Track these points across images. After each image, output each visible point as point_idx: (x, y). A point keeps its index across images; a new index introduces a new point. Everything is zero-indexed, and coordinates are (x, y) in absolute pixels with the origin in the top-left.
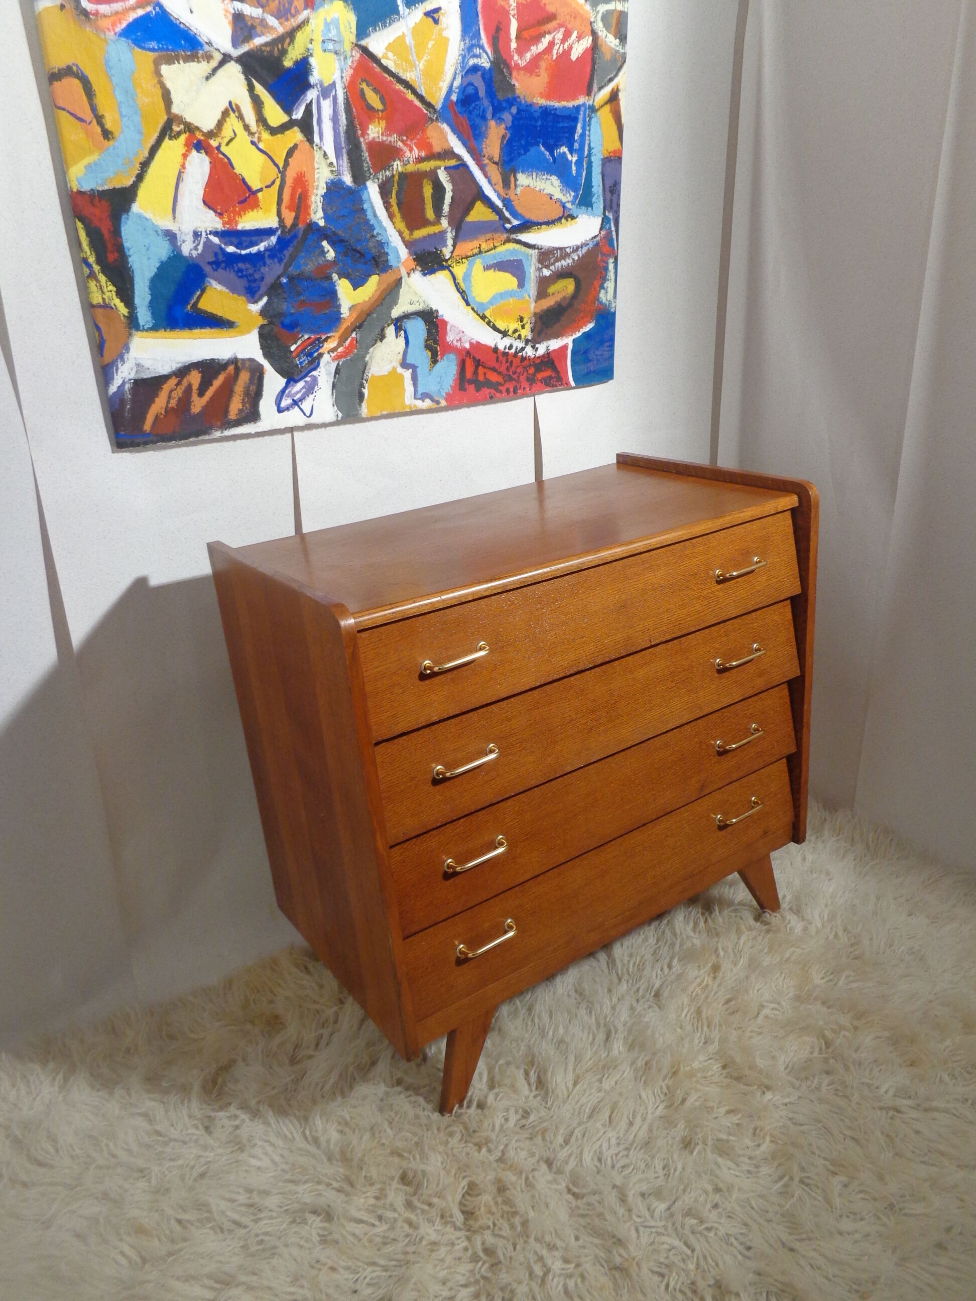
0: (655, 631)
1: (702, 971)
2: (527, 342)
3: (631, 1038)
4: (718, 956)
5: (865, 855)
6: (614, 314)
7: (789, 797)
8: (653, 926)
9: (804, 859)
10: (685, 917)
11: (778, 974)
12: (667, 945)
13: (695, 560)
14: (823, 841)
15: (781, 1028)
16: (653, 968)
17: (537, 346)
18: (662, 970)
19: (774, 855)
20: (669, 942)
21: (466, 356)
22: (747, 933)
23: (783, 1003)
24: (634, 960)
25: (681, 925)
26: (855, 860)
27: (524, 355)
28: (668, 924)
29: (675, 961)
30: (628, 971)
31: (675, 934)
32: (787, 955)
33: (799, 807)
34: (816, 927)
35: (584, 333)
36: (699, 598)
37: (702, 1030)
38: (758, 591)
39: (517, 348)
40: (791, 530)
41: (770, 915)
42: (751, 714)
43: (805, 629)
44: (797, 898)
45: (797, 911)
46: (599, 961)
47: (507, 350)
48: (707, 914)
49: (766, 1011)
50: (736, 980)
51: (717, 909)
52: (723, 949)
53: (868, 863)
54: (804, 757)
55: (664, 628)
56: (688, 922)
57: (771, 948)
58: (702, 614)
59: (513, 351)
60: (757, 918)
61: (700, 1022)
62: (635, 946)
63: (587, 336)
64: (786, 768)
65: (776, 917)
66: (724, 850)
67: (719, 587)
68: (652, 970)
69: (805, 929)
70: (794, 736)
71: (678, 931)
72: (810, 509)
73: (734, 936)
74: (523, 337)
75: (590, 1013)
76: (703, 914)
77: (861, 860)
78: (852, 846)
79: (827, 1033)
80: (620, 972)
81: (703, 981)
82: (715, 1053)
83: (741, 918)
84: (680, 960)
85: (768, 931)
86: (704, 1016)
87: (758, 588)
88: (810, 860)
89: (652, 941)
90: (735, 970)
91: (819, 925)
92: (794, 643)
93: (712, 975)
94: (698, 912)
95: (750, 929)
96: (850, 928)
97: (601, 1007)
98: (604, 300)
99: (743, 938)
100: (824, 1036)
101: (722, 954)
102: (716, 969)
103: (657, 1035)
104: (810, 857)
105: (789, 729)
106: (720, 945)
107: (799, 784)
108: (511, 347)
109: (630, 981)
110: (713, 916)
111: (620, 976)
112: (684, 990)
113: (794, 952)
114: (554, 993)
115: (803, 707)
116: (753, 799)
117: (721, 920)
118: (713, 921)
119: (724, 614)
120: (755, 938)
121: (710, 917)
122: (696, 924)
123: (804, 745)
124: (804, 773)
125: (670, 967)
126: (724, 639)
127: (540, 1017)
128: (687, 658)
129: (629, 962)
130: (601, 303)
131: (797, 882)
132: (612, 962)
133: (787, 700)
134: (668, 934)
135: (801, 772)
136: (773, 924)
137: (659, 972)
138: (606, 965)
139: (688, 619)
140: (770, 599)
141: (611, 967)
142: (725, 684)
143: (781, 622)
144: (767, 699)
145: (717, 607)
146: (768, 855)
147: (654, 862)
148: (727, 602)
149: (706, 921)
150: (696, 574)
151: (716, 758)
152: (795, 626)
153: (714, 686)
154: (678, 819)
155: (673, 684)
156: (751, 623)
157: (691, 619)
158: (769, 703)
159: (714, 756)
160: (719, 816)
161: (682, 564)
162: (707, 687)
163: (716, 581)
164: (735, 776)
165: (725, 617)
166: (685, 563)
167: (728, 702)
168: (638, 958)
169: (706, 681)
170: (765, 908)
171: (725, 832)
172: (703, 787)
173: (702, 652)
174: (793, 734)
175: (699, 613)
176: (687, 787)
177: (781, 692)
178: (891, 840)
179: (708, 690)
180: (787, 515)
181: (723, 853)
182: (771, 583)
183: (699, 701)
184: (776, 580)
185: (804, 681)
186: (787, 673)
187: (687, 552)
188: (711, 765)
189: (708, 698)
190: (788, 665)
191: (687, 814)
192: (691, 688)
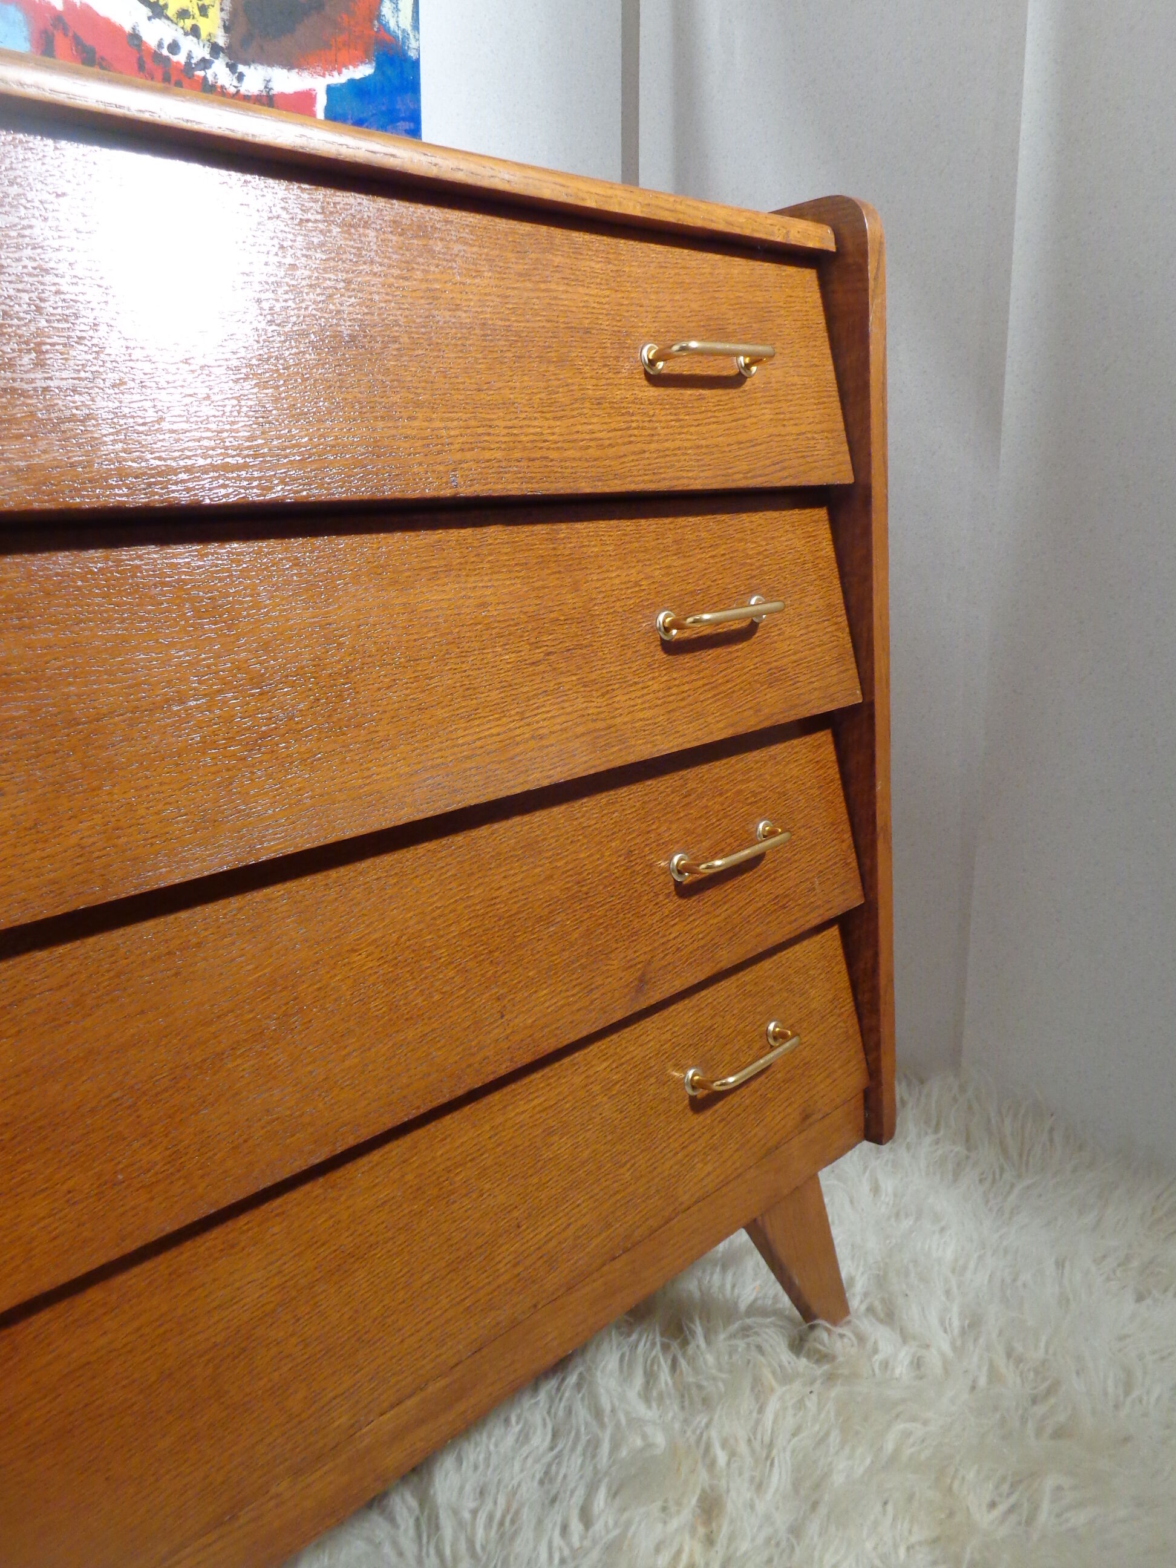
0: (469, 455)
1: (675, 1523)
2: (215, 49)
4: (712, 1465)
5: (1002, 1170)
6: (416, 64)
7: (852, 1025)
8: (542, 1396)
9: (876, 1190)
10: (621, 1360)
11: (878, 1507)
12: (579, 1449)
13: (581, 290)
14: (908, 1148)
17: (241, 68)
18: (565, 1529)
19: (825, 1175)
20: (584, 1438)
21: (55, 26)
22: (780, 1390)
24: (489, 1506)
25: (613, 1383)
26: (981, 1181)
27: (210, 79)
28: (579, 1386)
29: (601, 1500)
30: (471, 1543)
31: (597, 1413)
32: (889, 1446)
33: (878, 1045)
34: (943, 1355)
35: (352, 81)
36: (599, 402)
38: (753, 443)
39: (190, 56)
40: (821, 320)
41: (829, 1333)
42: (754, 794)
43: (867, 578)
44: (881, 1280)
45: (889, 1316)
46: (392, 1520)
47: (165, 52)
48: (675, 1346)
50: (768, 1540)
51: (699, 1330)
52: (724, 1445)
53: (1012, 1186)
54: (882, 914)
55: (499, 455)
57: (844, 1429)
58: (611, 452)
59: (180, 58)
60: (798, 1345)
62: (494, 1460)
63: (357, 88)
64: (840, 952)
65: (842, 1336)
66: (709, 1168)
67: (653, 392)
68: (537, 1539)
69: (918, 1363)
70: (854, 864)
71: (606, 1403)
72: (864, 254)
73: (747, 1403)
74: (204, 34)
76: (665, 1348)
77: (994, 1181)
78: (968, 1149)
80: (448, 1552)
83: (759, 1348)
84: (613, 1496)
85: (830, 1378)
87: (753, 434)
88: (890, 1190)
89: (540, 1440)
90: (761, 1507)
91: (946, 1347)
92: (843, 620)
93: (701, 1530)
94: (653, 1344)
95: (786, 1377)
96: (1019, 1348)
98: (392, 25)
99: (773, 1406)
101: (722, 1457)
104: (888, 1185)
105: (844, 846)
106: (714, 1433)
107: (875, 989)
108: (174, 47)
110: (691, 1349)
111: (449, 1562)
113: (907, 1434)
115: (873, 786)
116: (771, 1027)
117: (710, 1359)
118: (692, 1361)
119: (671, 473)
120: (800, 1403)
121: (684, 1354)
122: (650, 1377)
123: (881, 887)
124: (883, 958)
125: (586, 1517)
126: (677, 562)
128: (575, 587)
129: (474, 1513)
130: (384, 27)
131: (872, 1243)
132: (428, 1521)
133: (834, 772)
134: (582, 1413)
135: (876, 955)
136: (841, 1359)
137: (557, 1540)
138: (412, 1532)
139: (570, 453)
140: (785, 473)
141: (425, 1540)
142: (686, 687)
143: (809, 557)
144: (788, 763)
145: (653, 446)
146: (814, 1178)
147: (515, 1214)
148: (678, 443)
149: (674, 1366)
150: (587, 331)
151: (676, 902)
152: (843, 576)
153: (656, 687)
154: (578, 1080)
155: (538, 654)
156: (740, 540)
157: (578, 455)
158: (795, 772)
159: (668, 895)
160: (690, 1073)
161: (543, 286)
162: (636, 683)
163: (646, 373)
164: (726, 958)
165: (675, 483)
166: (553, 286)
167: (698, 739)
168: (502, 1501)
169: (635, 667)
170: (815, 1317)
171: (709, 1113)
172: (642, 982)
173: (617, 581)
174: (852, 859)
175: (601, 447)
176: (599, 980)
177: (819, 746)
178: (1051, 1130)
179: (639, 694)
180: (808, 277)
181: (709, 1174)
182: (783, 431)
183: (618, 720)
184: (795, 430)
185: (872, 717)
186: (832, 690)
187: (557, 260)
188: (662, 920)
189: (641, 715)
190: (834, 672)
191: (605, 1064)
192: (593, 676)
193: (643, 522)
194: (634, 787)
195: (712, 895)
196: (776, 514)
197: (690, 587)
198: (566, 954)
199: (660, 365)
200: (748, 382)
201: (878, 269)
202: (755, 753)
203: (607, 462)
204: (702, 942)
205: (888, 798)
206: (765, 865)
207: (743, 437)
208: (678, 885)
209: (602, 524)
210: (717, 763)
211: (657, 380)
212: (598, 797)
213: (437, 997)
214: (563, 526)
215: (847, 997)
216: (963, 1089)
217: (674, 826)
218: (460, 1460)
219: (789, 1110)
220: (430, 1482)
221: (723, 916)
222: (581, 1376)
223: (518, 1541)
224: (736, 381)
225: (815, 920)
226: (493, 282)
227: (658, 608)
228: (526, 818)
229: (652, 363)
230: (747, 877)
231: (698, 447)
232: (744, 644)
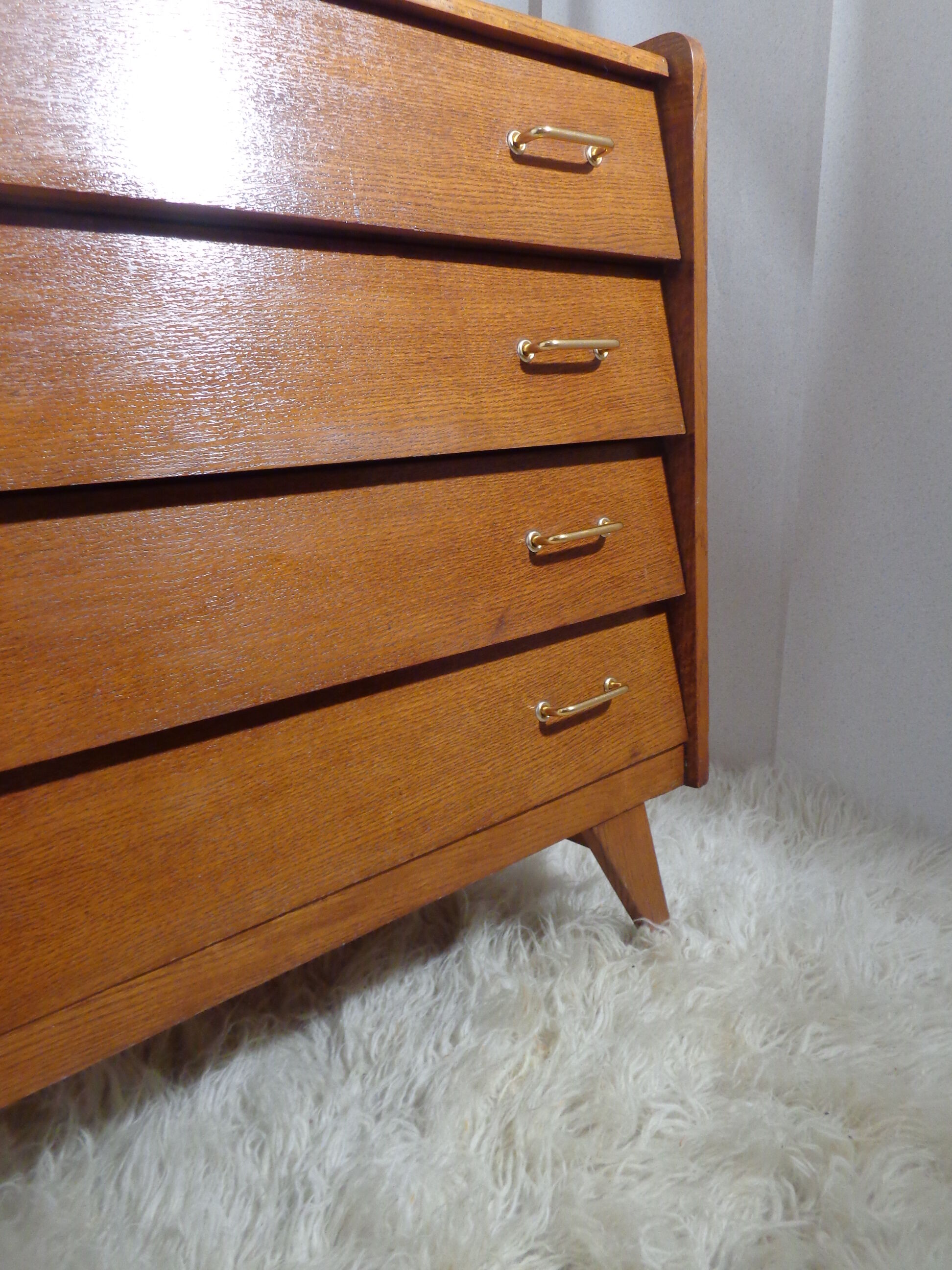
1: (519, 1044)
3: (341, 1211)
4: (554, 1013)
5: (802, 835)
7: (675, 691)
8: (430, 965)
9: (702, 846)
10: (492, 942)
11: (676, 1039)
12: (454, 998)
13: (460, 83)
14: (730, 818)
15: (693, 1159)
16: (418, 1044)
18: (437, 1047)
19: (650, 805)
20: (458, 991)
22: (609, 965)
23: (693, 1101)
24: (382, 1030)
25: (482, 957)
26: (786, 842)
28: (458, 960)
29: (466, 1028)
30: (367, 1055)
31: (470, 977)
32: (690, 1002)
33: (694, 709)
34: (739, 948)
36: (473, 169)
37: (514, 1177)
38: (597, 217)
41: (652, 929)
42: (597, 496)
43: (690, 335)
44: (698, 903)
45: (700, 923)
46: (311, 1039)
48: (533, 936)
49: (655, 1123)
50: (590, 1057)
51: (551, 923)
52: (564, 999)
53: (810, 846)
54: (699, 601)
56: (498, 951)
57: (656, 989)
60: (628, 937)
61: (511, 1158)
62: (389, 1004)
64: (666, 634)
65: (663, 932)
66: (553, 778)
67: (517, 168)
68: (416, 1050)
69: (718, 953)
70: (678, 563)
71: (476, 969)
72: (689, 77)
73: (584, 973)
75: (261, 1153)
76: (526, 937)
77: (796, 842)
78: (777, 820)
79: (800, 1164)
80: (349, 1057)
81: (520, 1065)
82: (543, 1237)
83: (597, 937)
84: (473, 1025)
85: (648, 961)
86: (520, 1143)
87: (598, 210)
88: (713, 846)
89: (425, 992)
90: (587, 1039)
91: (742, 944)
92: (671, 368)
93: (541, 1052)
94: (515, 936)
95: (615, 958)
96: (799, 945)
97: (286, 1138)
99: (603, 976)
100: (790, 1173)
101: (561, 1007)
102: (549, 1038)
103: (401, 1200)
104: (711, 843)
105: (670, 548)
106: (556, 992)
107: (693, 663)
109: (370, 1076)
110: (544, 939)
111: (350, 1064)
112: (478, 1086)
113: (702, 995)
114: (193, 1110)
115: (692, 501)
116: (608, 682)
117: (558, 944)
118: (546, 947)
119: (529, 230)
120: (623, 974)
121: (540, 943)
122: (512, 957)
123: (699, 582)
124: (699, 639)
125: (454, 1039)
126: (535, 304)
127: (136, 1173)
129: (371, 1035)
131: (695, 878)
132: (338, 1038)
133: (663, 490)
134: (457, 977)
135: (694, 636)
136: (658, 945)
137: (431, 1051)
138: (324, 1046)
139: (449, 204)
140: (623, 244)
141: (333, 1051)
142: (540, 400)
143: (644, 317)
144: (626, 477)
145: (516, 208)
146: (641, 805)
147: (398, 784)
148: (536, 209)
149: (532, 948)
150: (465, 115)
151: (528, 568)
152: (672, 335)
153: (515, 396)
154: (451, 694)
155: (423, 357)
156: (588, 296)
157: (455, 206)
158: (630, 485)
159: (524, 561)
160: (541, 705)
161: (431, 77)
162: (499, 391)
163: (511, 152)
164: (571, 617)
165: (532, 238)
166: (439, 79)
167: (548, 440)
168: (393, 1029)
169: (499, 378)
170: (640, 916)
171: (555, 737)
172: (501, 622)
173: (487, 312)
174: (677, 558)
175: (474, 203)
176: (467, 615)
177: (651, 469)
178: (843, 805)
179: (502, 399)
180: (647, 97)
181: (553, 783)
182: (622, 211)
183: (485, 416)
184: (632, 212)
185: (692, 445)
186: (660, 421)
187: (443, 59)
188: (518, 579)
189: (503, 415)
190: (662, 407)
191: (472, 686)
192: (465, 380)
193: (508, 270)
194: (499, 476)
195: (560, 567)
196: (618, 280)
197: (545, 325)
198: (441, 591)
199: (523, 147)
200: (595, 171)
201: (701, 89)
202: (599, 465)
203: (478, 215)
204: (551, 601)
205: (705, 512)
206: (604, 551)
207: (590, 212)
208: (532, 554)
209: (476, 267)
210: (567, 469)
211: (520, 159)
212: (470, 478)
213: (339, 605)
214: (445, 264)
215: (671, 668)
216: (775, 774)
217: (530, 510)
218: (363, 1003)
219: (621, 747)
220: (340, 1016)
221: (569, 584)
222: (460, 953)
223: (403, 1051)
224: (586, 168)
225: (643, 600)
226: (391, 69)
227: (519, 336)
228: (413, 485)
229: (516, 145)
230: (589, 558)
231: (552, 214)
232: (589, 375)
